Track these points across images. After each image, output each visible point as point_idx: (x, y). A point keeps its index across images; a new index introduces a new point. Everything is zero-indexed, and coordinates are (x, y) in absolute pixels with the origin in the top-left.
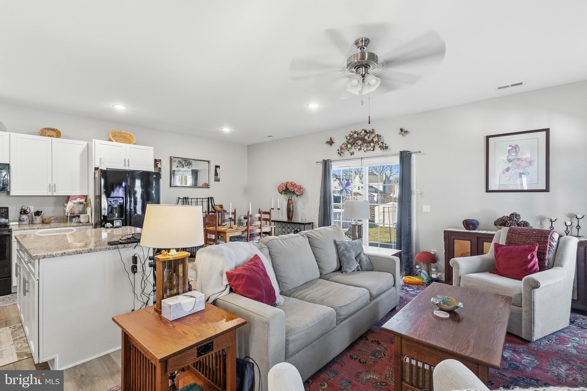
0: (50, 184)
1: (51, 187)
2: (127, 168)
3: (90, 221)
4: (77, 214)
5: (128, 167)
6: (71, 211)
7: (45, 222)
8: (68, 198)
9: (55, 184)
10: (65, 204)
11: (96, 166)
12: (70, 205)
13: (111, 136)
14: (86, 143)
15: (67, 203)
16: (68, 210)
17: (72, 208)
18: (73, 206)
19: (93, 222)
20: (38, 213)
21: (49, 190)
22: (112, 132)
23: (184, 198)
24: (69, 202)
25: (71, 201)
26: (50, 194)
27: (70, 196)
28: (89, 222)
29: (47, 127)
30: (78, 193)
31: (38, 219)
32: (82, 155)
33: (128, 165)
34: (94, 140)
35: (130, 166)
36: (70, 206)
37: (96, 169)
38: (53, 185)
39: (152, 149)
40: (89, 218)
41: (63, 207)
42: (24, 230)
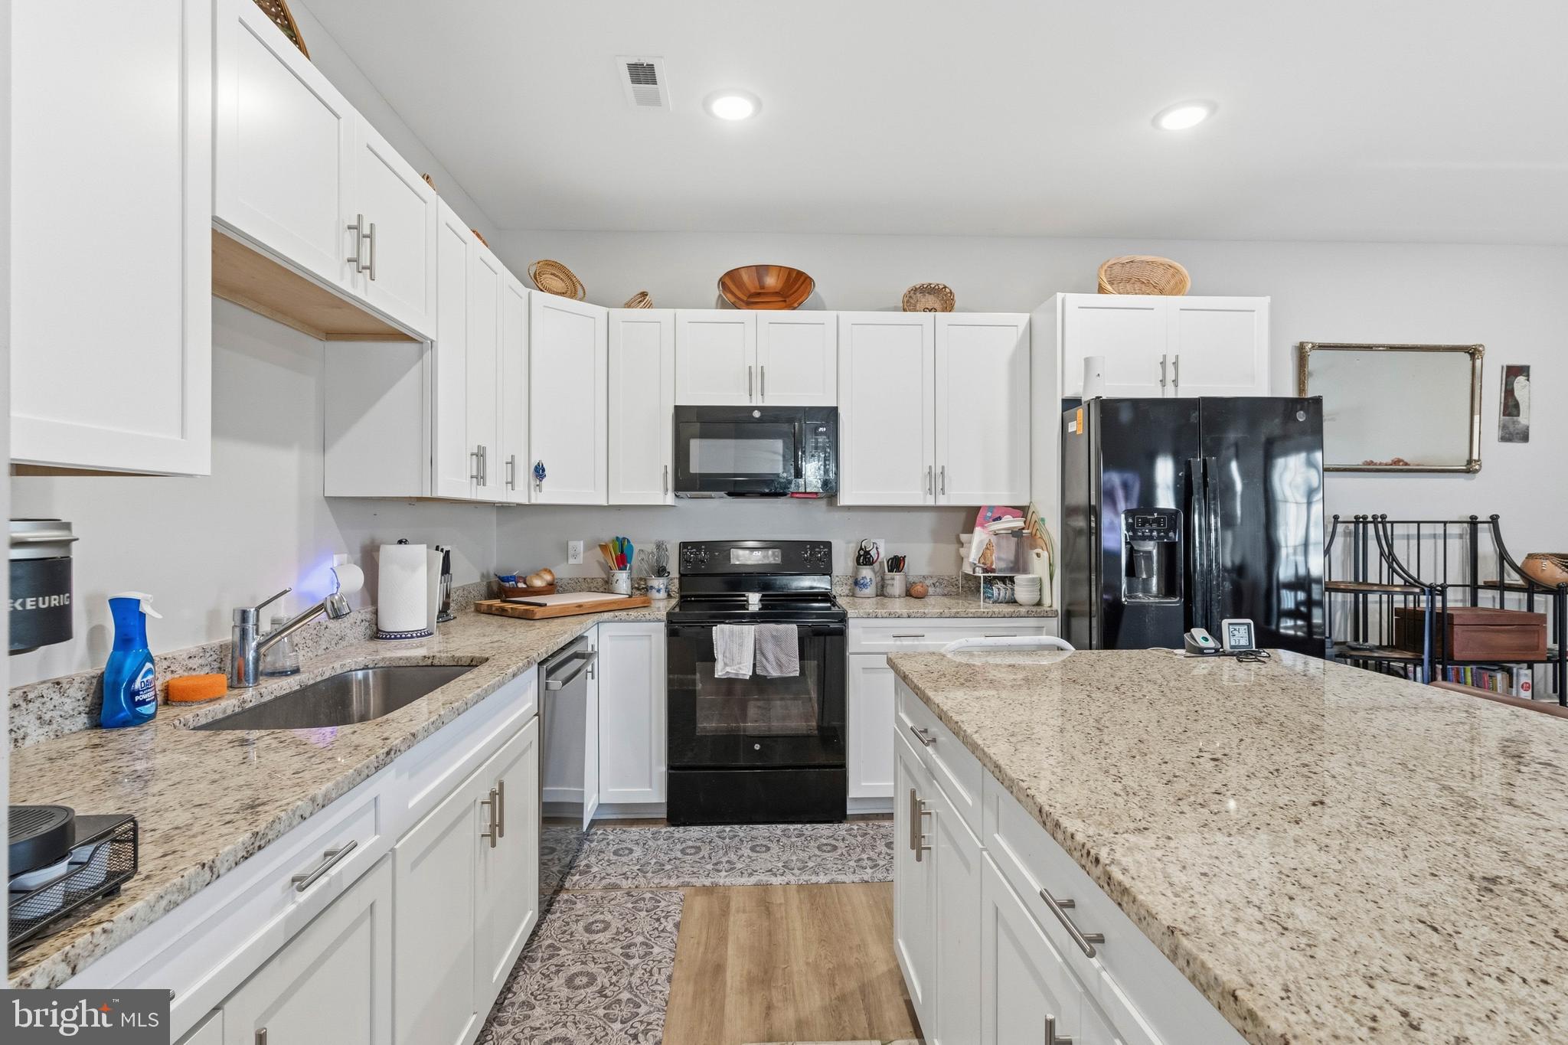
0: (930, 467)
1: (935, 479)
2: (1170, 393)
3: (1047, 601)
4: (1001, 570)
5: (1173, 387)
6: (982, 561)
7: (913, 592)
8: (971, 517)
9: (943, 467)
10: (964, 537)
11: (1070, 394)
12: (980, 536)
13: (1105, 280)
14: (1027, 316)
15: (971, 531)
16: (973, 554)
17: (987, 548)
18: (987, 541)
19: (1057, 605)
20: (896, 563)
21: (928, 487)
22: (1105, 267)
23: (1356, 517)
24: (978, 529)
25: (982, 526)
26: (930, 502)
27: (979, 508)
28: (1039, 604)
29: (918, 282)
30: (1003, 499)
31: (897, 582)
32: (1013, 363)
33: (1175, 382)
34: (1060, 296)
35: (1180, 384)
36: (981, 542)
37: (1070, 404)
38: (939, 471)
39: (1261, 304)
40: (1040, 590)
41: (956, 546)
42: (876, 617)
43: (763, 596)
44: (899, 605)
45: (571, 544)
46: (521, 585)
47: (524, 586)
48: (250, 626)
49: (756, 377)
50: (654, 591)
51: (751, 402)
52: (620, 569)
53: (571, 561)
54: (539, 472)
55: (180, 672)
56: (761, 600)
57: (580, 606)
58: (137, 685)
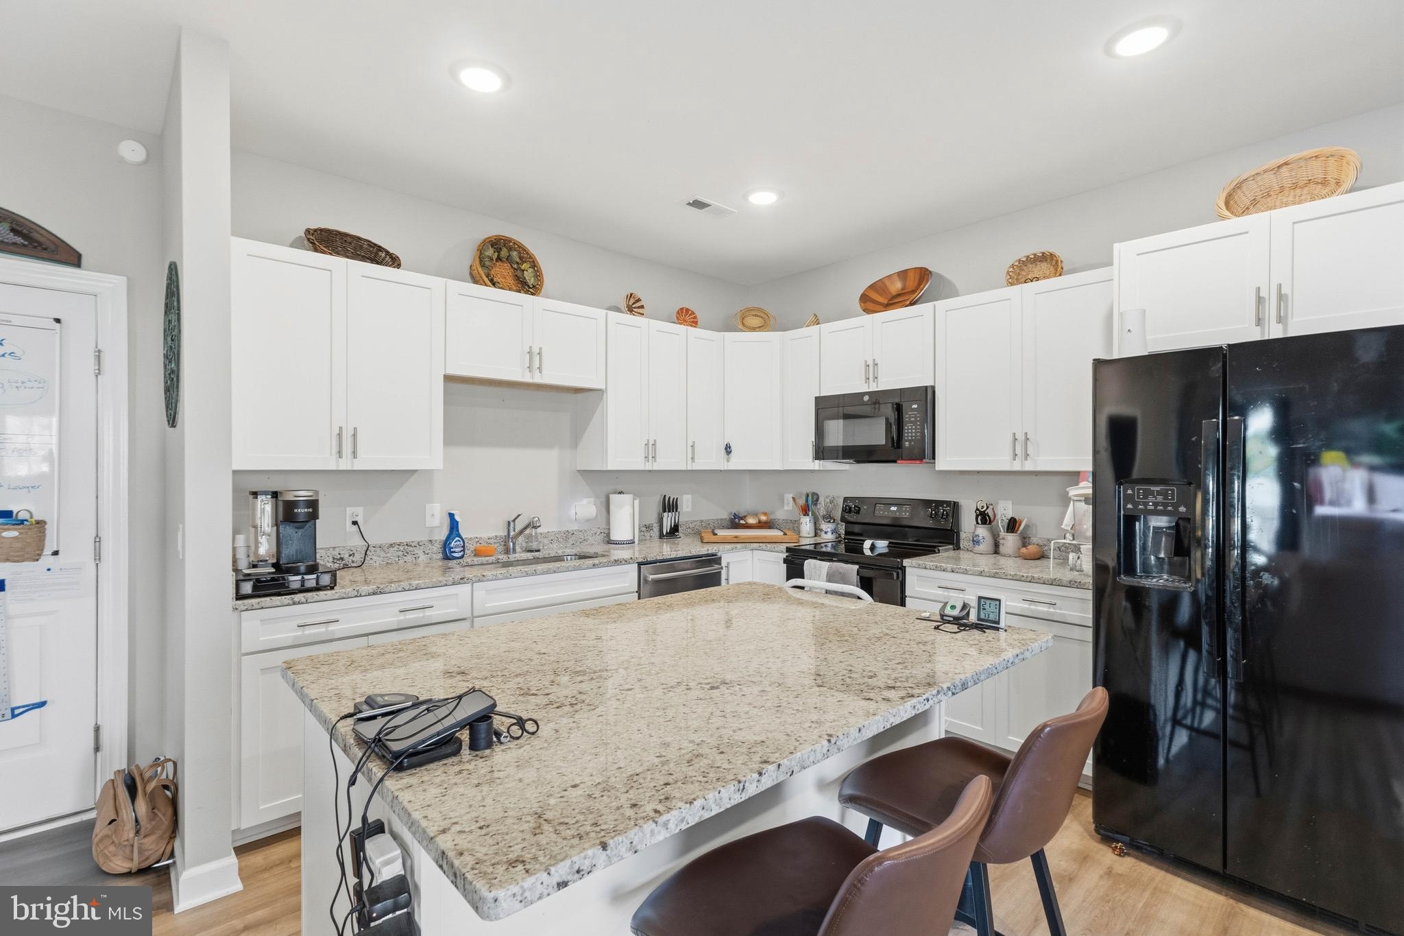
9: (1026, 433)
20: (1012, 525)
21: (1012, 453)
31: (1008, 542)
34: (1116, 247)
42: (925, 568)
43: (890, 543)
44: (1010, 565)
45: (786, 495)
46: (742, 522)
47: (744, 522)
48: (511, 528)
49: (871, 369)
50: (823, 533)
51: (869, 388)
52: (804, 515)
53: (786, 508)
54: (728, 450)
55: (484, 544)
56: (888, 546)
57: (736, 537)
58: (452, 545)
